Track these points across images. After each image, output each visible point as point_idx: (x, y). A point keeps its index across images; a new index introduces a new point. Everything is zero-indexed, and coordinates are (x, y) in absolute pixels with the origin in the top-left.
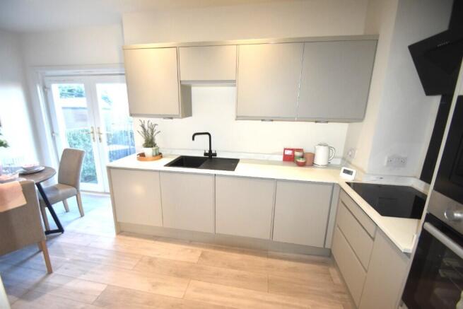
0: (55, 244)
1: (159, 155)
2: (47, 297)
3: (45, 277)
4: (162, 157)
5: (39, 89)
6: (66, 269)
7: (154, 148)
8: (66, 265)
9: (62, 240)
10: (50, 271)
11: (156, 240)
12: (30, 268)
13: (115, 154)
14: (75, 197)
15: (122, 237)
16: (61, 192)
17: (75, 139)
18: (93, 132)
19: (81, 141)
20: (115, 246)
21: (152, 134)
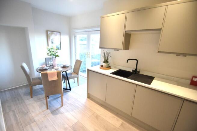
0: (67, 94)
1: (109, 67)
2: (58, 116)
3: (60, 107)
4: (110, 68)
5: (73, 37)
6: (67, 106)
7: (107, 64)
8: (68, 105)
9: (70, 93)
10: (62, 106)
11: (102, 106)
12: (58, 102)
13: (94, 63)
14: (77, 78)
15: (89, 100)
16: (73, 75)
17: (82, 56)
18: (87, 54)
19: (84, 57)
20: (85, 103)
21: (108, 57)
